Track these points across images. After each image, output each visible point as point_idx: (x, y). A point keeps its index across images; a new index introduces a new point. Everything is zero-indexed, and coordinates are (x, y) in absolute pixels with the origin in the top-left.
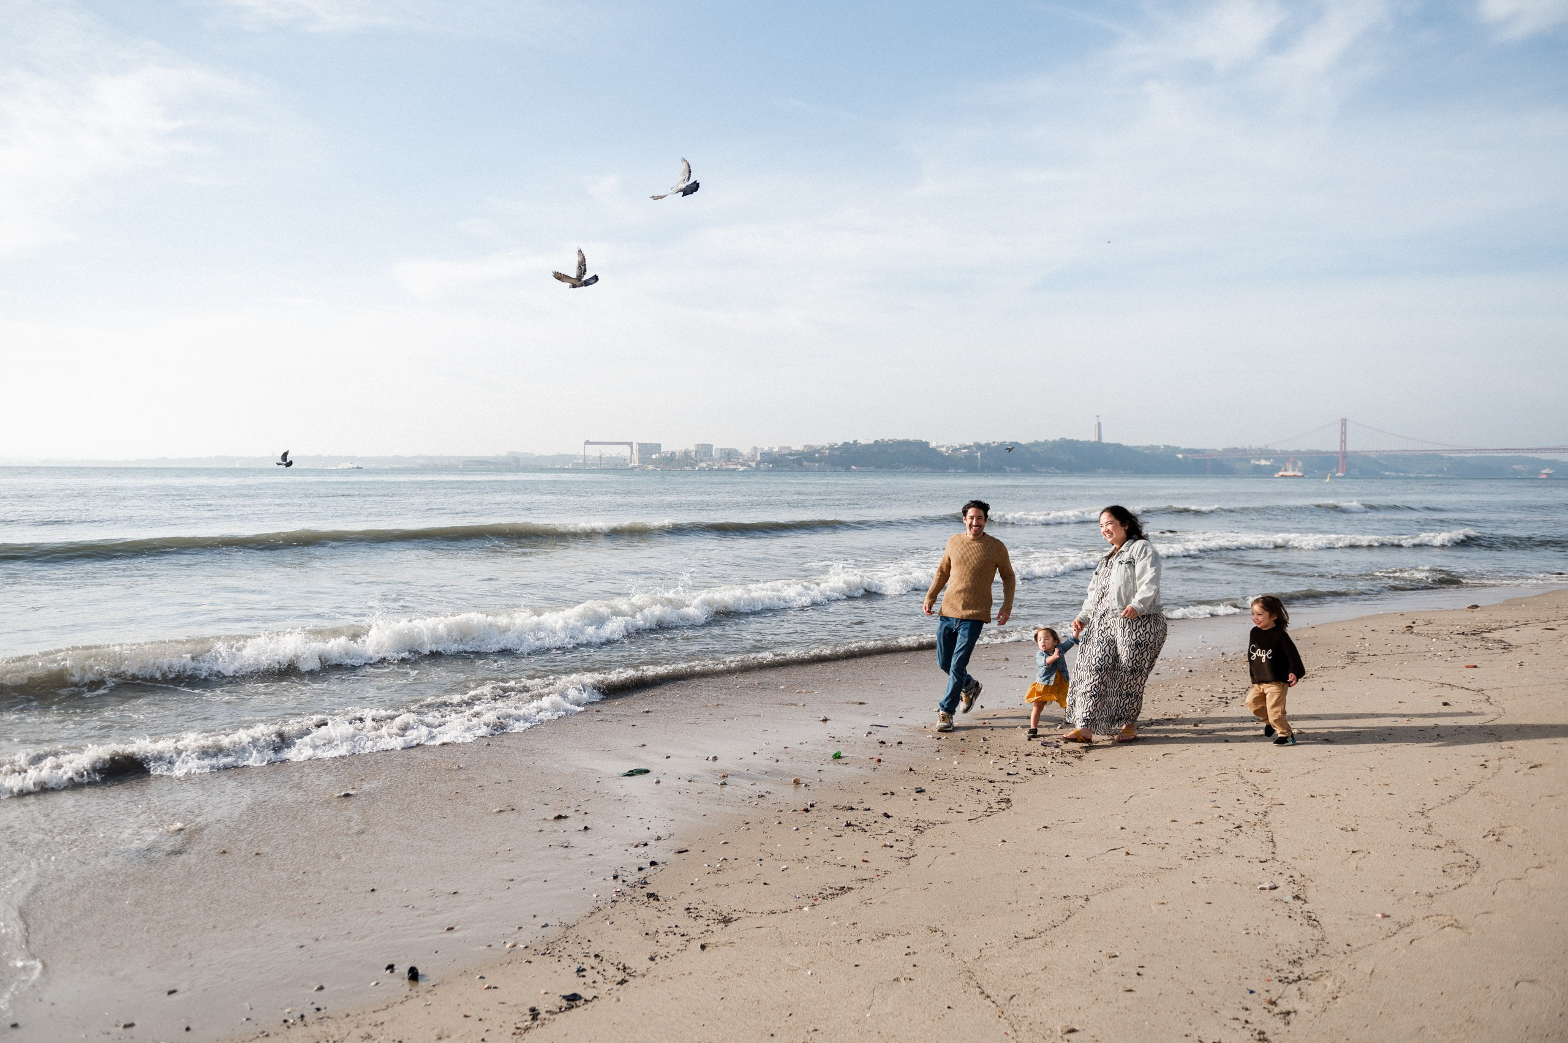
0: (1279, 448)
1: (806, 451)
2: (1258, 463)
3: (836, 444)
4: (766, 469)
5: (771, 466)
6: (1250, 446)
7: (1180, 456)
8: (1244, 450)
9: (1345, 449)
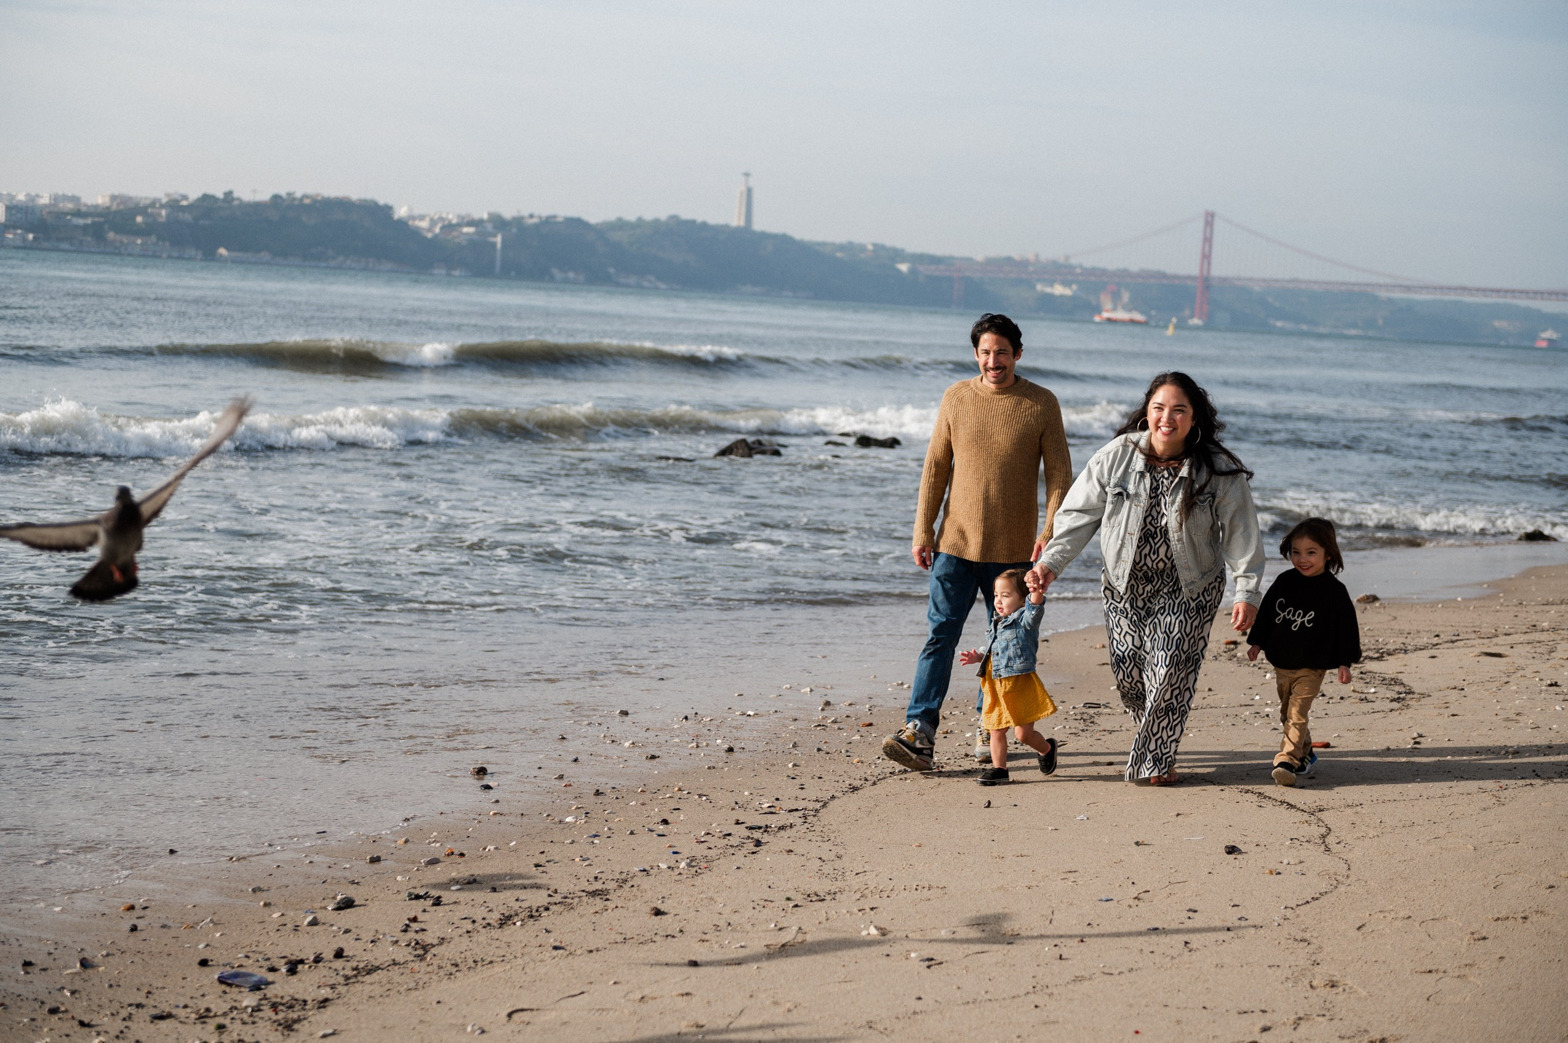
0: (1089, 262)
1: (114, 207)
2: (1048, 290)
3: (185, 197)
4: (19, 243)
5: (31, 236)
6: (1037, 256)
7: (904, 267)
8: (1024, 264)
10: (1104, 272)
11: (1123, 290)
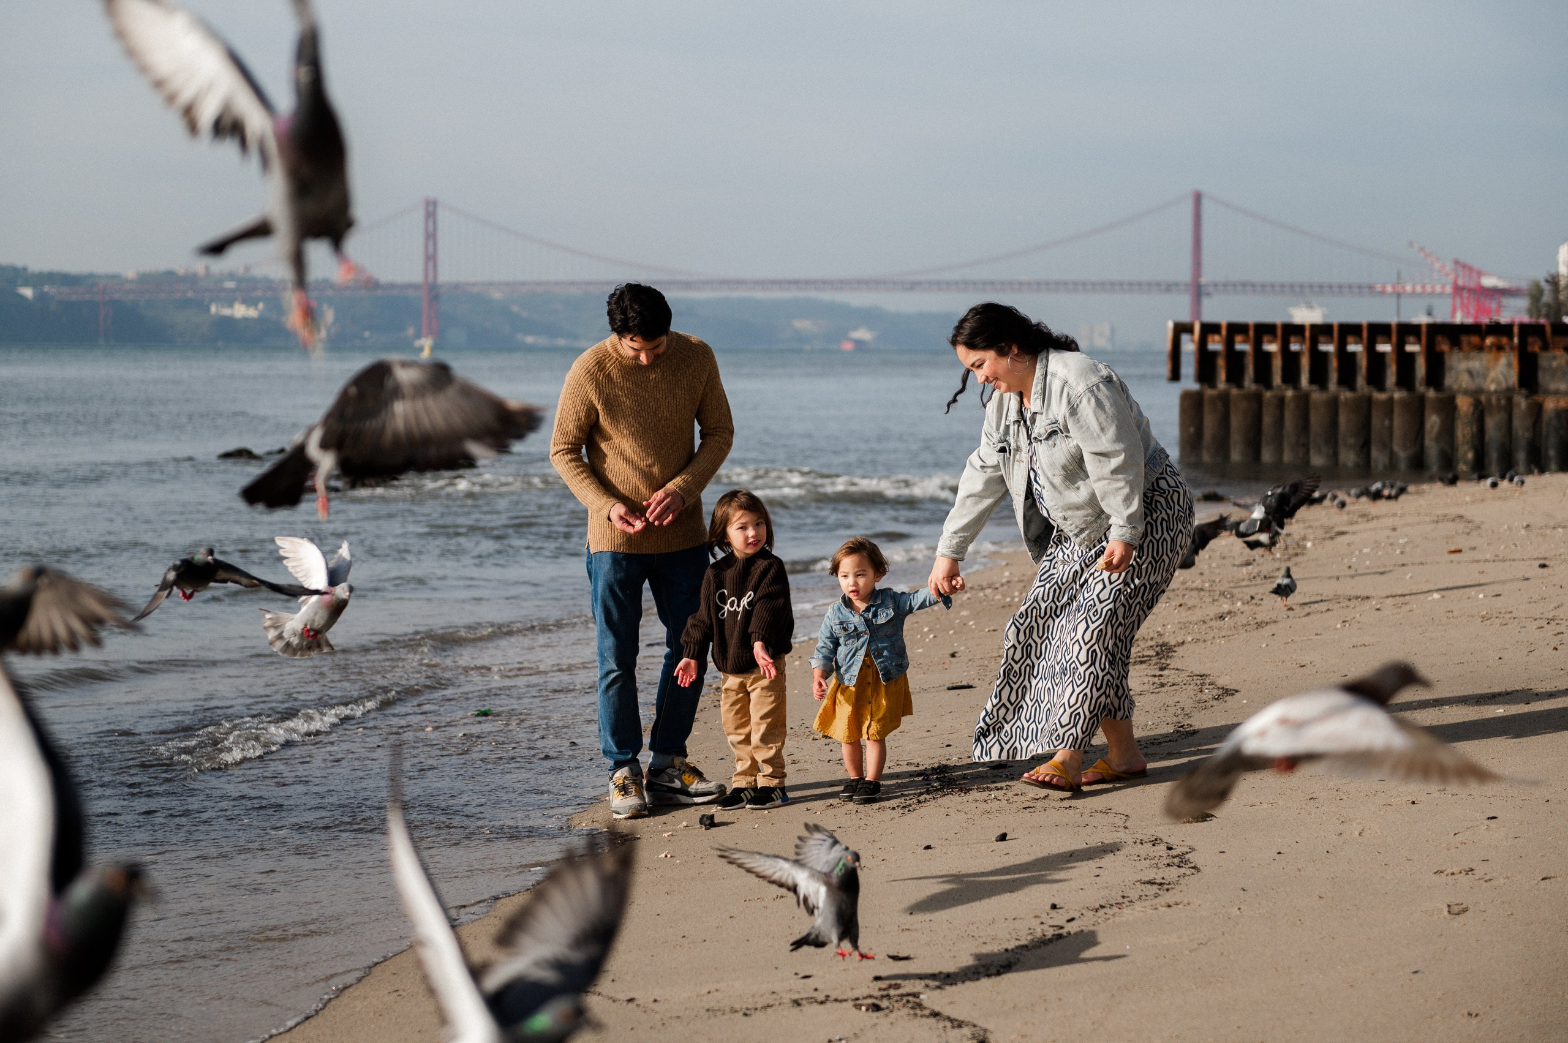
2: (226, 312)
7: (28, 292)
8: (190, 279)
9: (435, 276)
11: (325, 307)
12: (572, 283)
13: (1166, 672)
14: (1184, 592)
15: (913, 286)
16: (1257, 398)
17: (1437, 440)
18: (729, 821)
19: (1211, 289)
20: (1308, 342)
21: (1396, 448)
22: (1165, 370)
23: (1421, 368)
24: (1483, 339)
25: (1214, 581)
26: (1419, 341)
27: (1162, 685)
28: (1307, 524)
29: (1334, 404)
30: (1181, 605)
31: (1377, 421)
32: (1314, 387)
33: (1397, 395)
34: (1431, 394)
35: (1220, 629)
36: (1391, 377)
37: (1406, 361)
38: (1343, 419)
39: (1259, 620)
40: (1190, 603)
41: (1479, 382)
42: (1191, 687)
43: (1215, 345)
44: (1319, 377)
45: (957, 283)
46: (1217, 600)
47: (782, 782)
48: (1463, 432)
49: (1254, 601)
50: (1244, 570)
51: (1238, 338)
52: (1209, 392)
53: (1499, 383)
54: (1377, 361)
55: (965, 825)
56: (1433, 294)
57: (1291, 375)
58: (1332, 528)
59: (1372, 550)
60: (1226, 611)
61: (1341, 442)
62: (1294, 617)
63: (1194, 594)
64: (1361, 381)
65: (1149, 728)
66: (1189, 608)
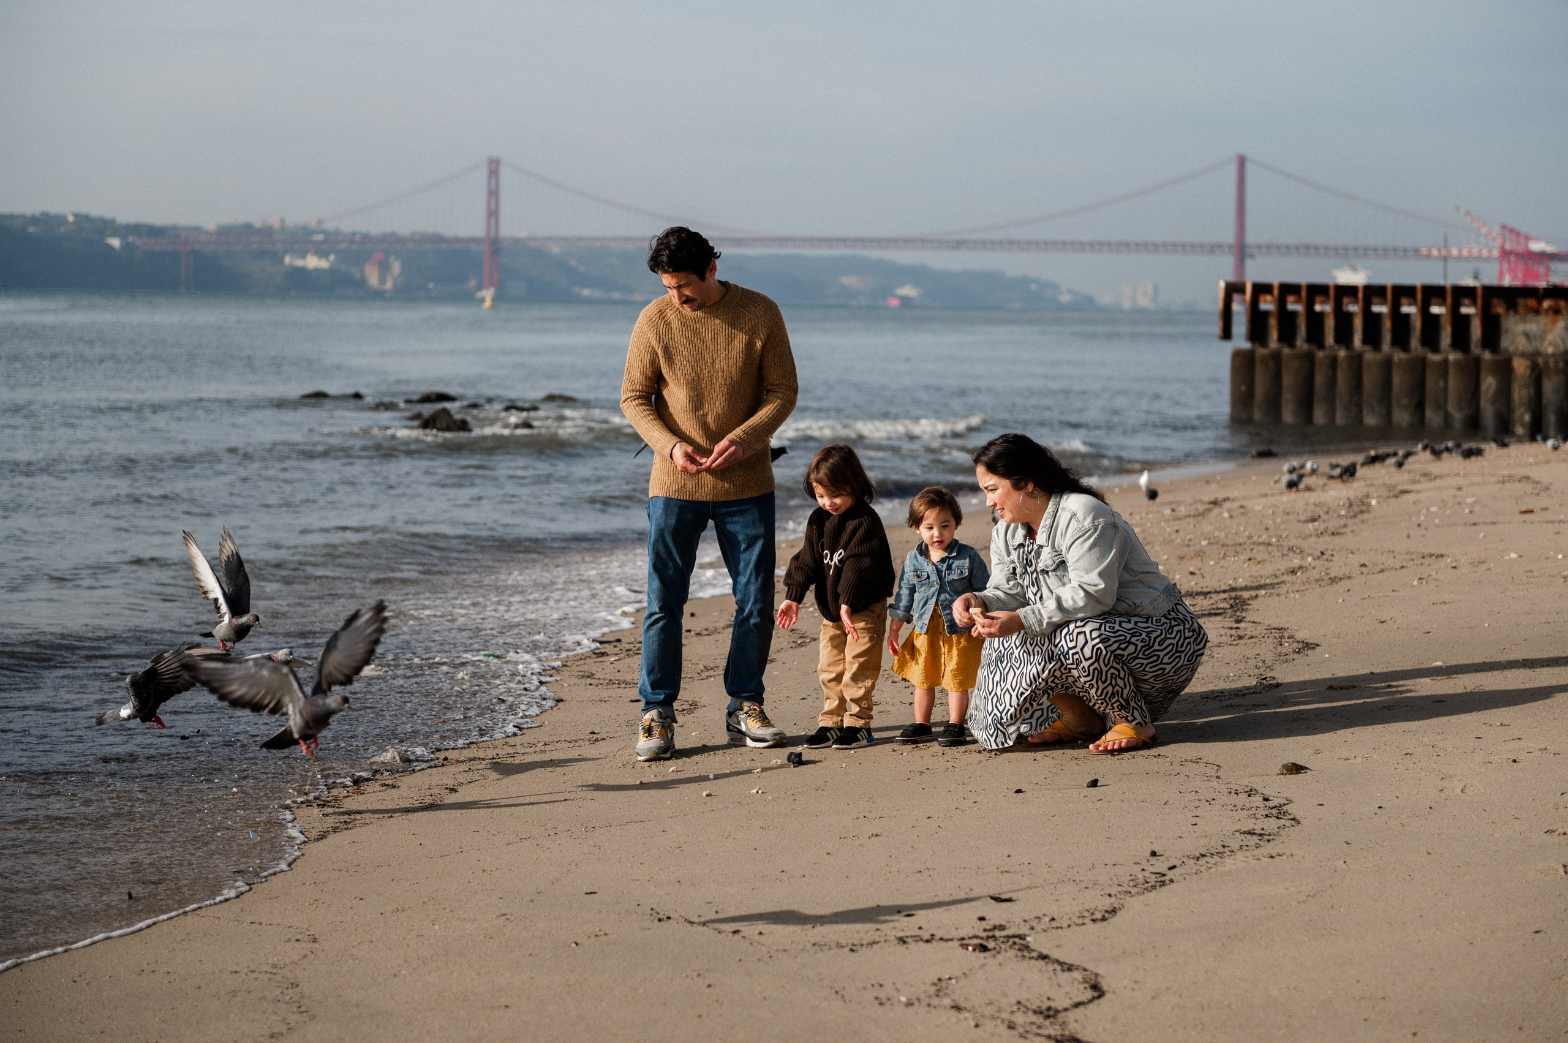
0: (347, 226)
2: (299, 263)
6: (282, 221)
7: (115, 242)
8: (267, 232)
9: (497, 228)
10: (366, 238)
11: (392, 259)
12: (628, 239)
13: (1242, 625)
14: (1251, 547)
15: (958, 245)
16: (1310, 357)
17: (1494, 402)
18: (816, 759)
19: (1255, 251)
20: (1361, 303)
21: (1451, 409)
22: (1217, 329)
23: (1476, 330)
24: (1540, 302)
25: (1281, 536)
26: (1474, 303)
27: (1240, 637)
28: (1368, 482)
29: (1387, 365)
30: (1250, 559)
31: (1431, 383)
32: (1367, 348)
33: (1452, 357)
34: (1487, 355)
35: (1293, 583)
36: (1446, 338)
37: (1461, 324)
38: (1397, 379)
39: (1332, 576)
40: (1259, 557)
41: (1536, 344)
42: (1270, 640)
43: (1267, 304)
44: (1372, 337)
45: (1001, 242)
46: (1286, 555)
47: (867, 723)
48: (1520, 394)
49: (1324, 557)
50: (1310, 525)
51: (1290, 298)
52: (1261, 351)
53: (1556, 346)
54: (1431, 323)
55: (1053, 770)
56: (1479, 258)
57: (1344, 335)
58: (1395, 486)
59: (1439, 508)
60: (1297, 566)
61: (1394, 403)
62: (1368, 574)
63: (1262, 548)
64: (1415, 342)
65: (1230, 679)
66: (1259, 563)
